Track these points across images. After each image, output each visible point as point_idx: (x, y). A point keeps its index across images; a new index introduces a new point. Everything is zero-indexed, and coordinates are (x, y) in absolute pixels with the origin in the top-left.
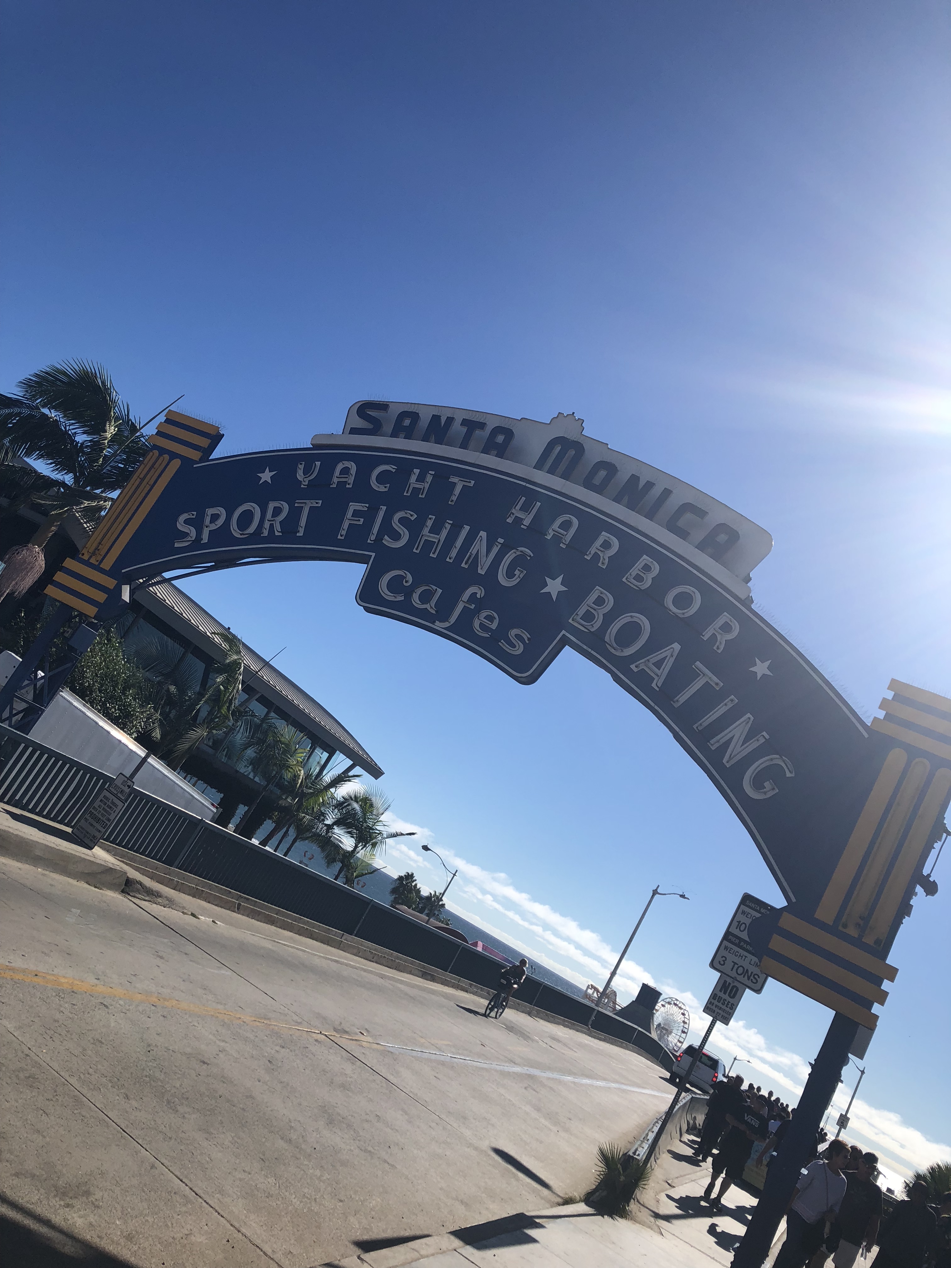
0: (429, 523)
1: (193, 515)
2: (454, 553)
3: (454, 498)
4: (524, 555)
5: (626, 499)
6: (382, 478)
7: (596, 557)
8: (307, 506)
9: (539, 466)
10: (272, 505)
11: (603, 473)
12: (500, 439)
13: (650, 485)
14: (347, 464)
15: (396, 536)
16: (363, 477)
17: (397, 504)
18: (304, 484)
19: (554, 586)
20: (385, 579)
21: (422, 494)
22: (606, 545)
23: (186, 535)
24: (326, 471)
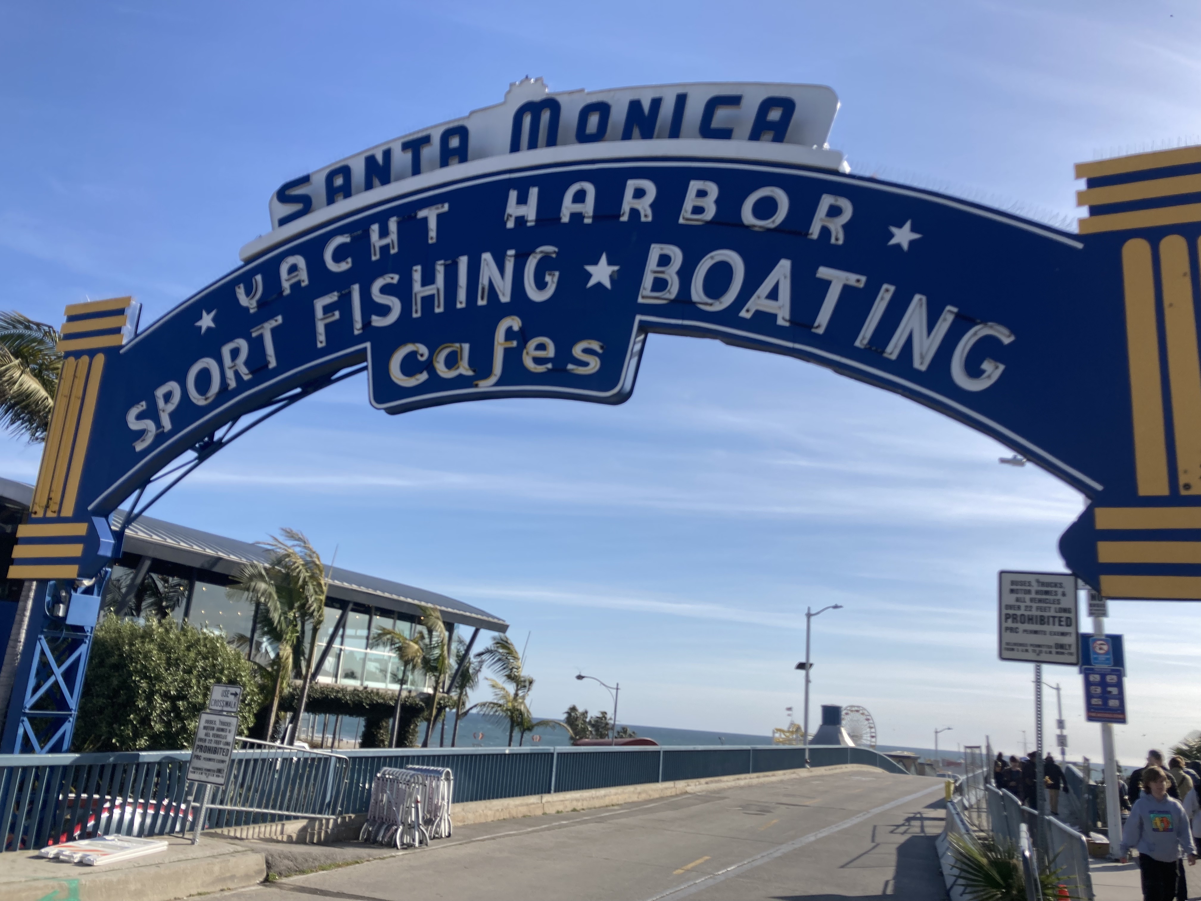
0: (417, 277)
1: (143, 406)
2: (462, 296)
3: (433, 233)
4: (546, 255)
5: (636, 131)
6: (339, 255)
7: (634, 213)
8: (267, 330)
9: (515, 147)
10: (226, 350)
11: (594, 118)
12: (455, 142)
13: (656, 103)
14: (291, 260)
15: (384, 310)
16: (316, 265)
17: (368, 273)
18: (253, 308)
19: (601, 272)
20: (395, 364)
21: (394, 249)
22: (640, 194)
23: (144, 433)
24: (272, 283)
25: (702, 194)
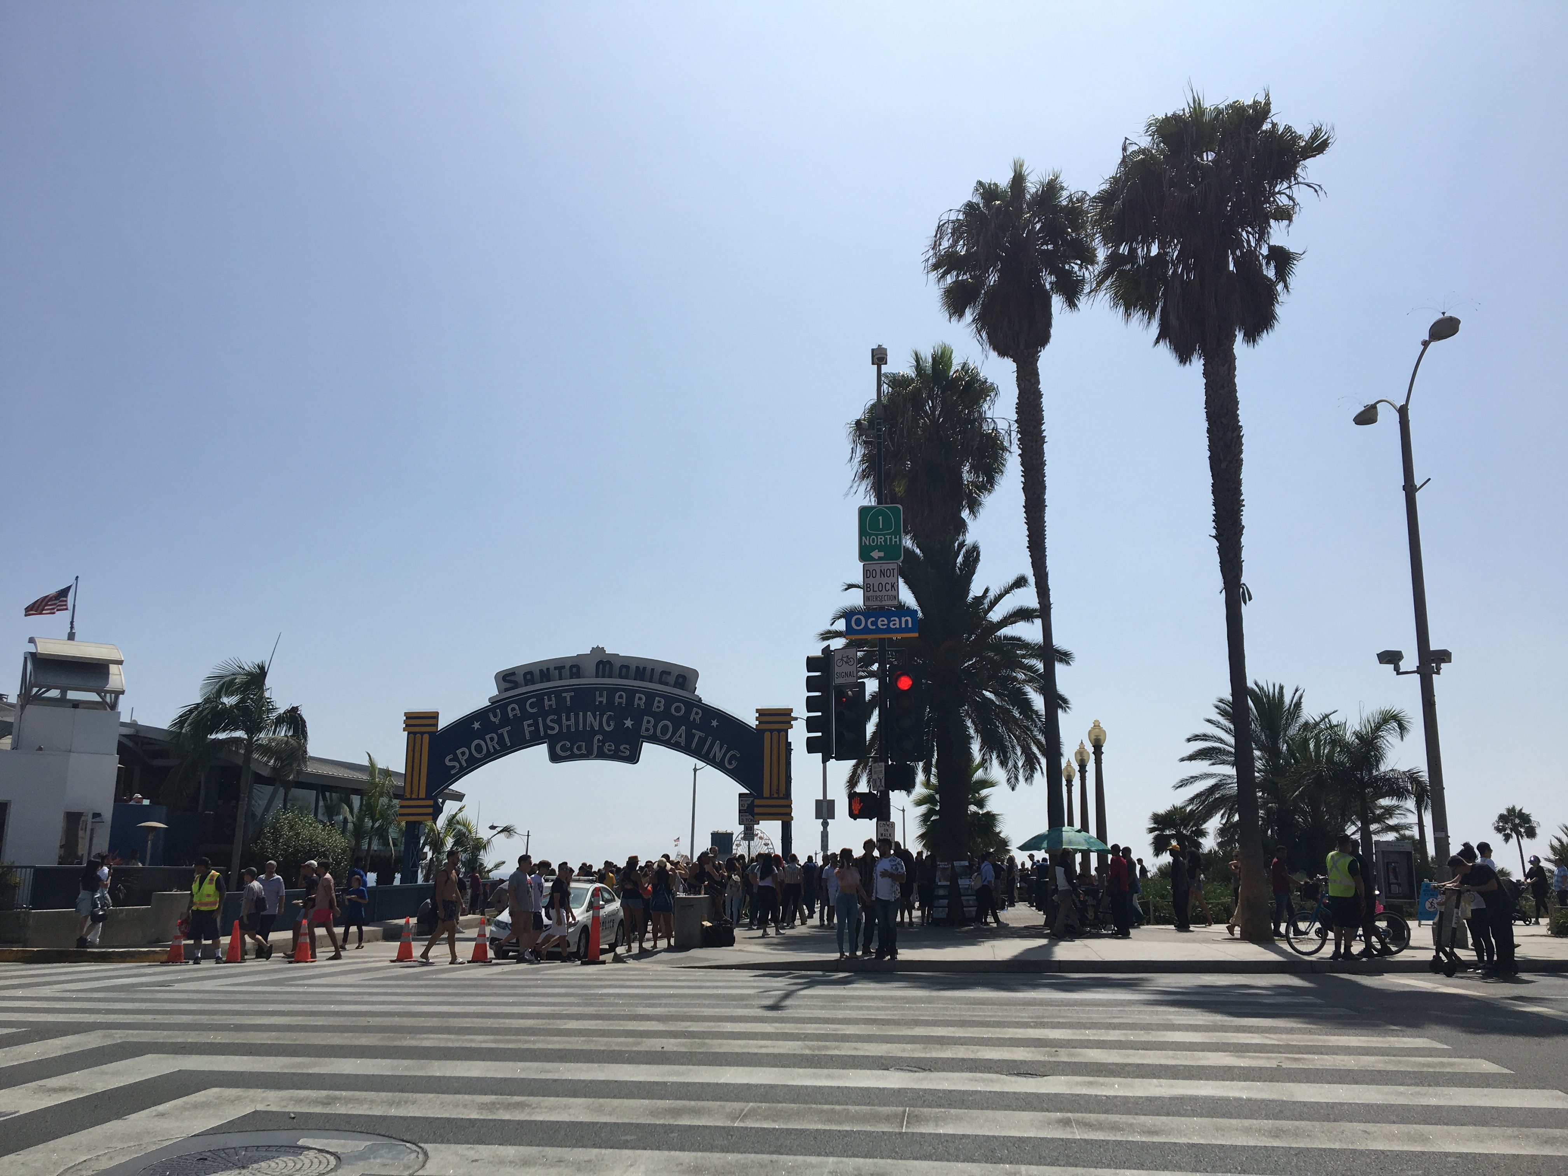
0: (564, 718)
1: (451, 756)
2: (581, 726)
3: (569, 703)
4: (610, 715)
5: (638, 677)
6: (532, 706)
7: (638, 704)
8: (504, 731)
9: (597, 676)
10: (487, 737)
11: (624, 670)
12: (574, 670)
13: (645, 668)
14: (512, 706)
15: (553, 729)
16: (523, 709)
17: (544, 714)
18: (497, 722)
19: (629, 723)
20: (558, 748)
21: (554, 707)
22: (640, 699)
23: (454, 767)
24: (505, 713)
25: (659, 702)
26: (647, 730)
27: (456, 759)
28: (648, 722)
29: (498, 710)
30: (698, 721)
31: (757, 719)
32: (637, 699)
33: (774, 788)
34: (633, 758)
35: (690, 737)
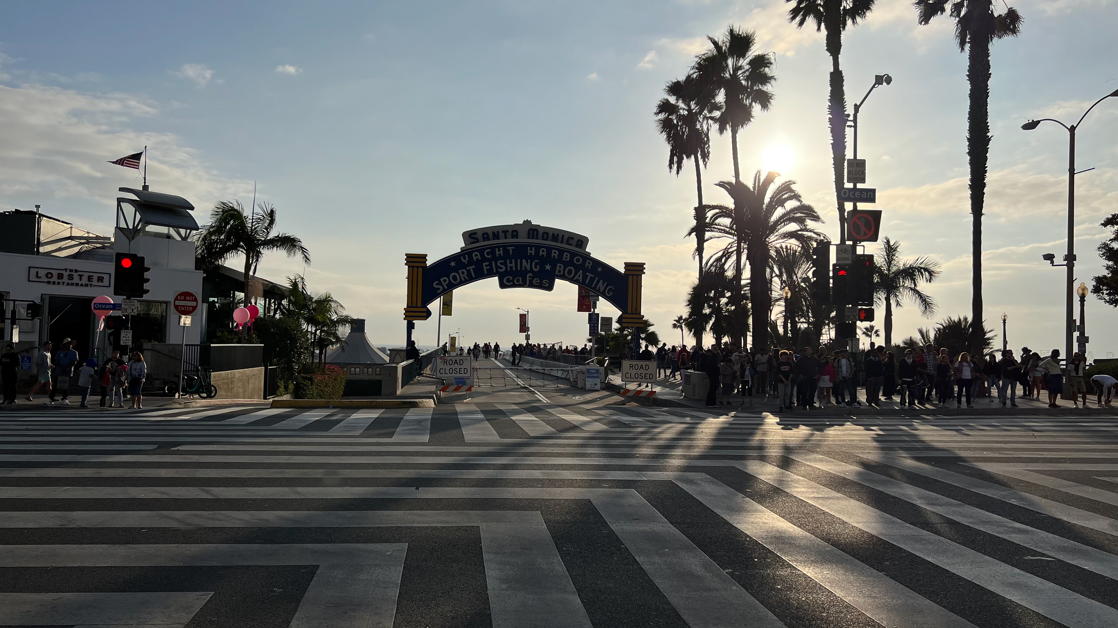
0: (508, 262)
1: (437, 282)
2: (519, 268)
3: (511, 253)
4: (537, 262)
5: (554, 239)
6: (488, 254)
7: (554, 256)
9: (529, 238)
10: (460, 272)
11: (545, 235)
12: (514, 233)
13: (558, 235)
14: (475, 253)
15: (501, 268)
16: (482, 255)
17: (496, 259)
18: (466, 261)
19: (548, 267)
20: (505, 280)
21: (502, 255)
22: (555, 253)
23: (439, 289)
24: (471, 257)
25: (567, 255)
26: (559, 271)
27: (440, 283)
28: (560, 267)
29: (466, 256)
30: (590, 268)
31: (625, 268)
32: (553, 253)
33: (634, 307)
34: (550, 287)
35: (585, 277)
